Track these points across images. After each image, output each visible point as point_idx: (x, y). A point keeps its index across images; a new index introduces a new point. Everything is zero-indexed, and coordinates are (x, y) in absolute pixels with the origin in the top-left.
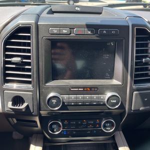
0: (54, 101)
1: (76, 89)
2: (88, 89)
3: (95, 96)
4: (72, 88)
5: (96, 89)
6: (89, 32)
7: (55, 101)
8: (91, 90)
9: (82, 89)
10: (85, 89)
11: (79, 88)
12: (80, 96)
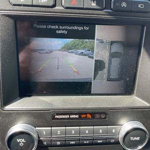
0: (21, 141)
1: (64, 117)
2: (89, 116)
3: (100, 129)
4: (58, 114)
5: (103, 116)
6: (94, 5)
7: (23, 140)
8: (93, 117)
9: (77, 116)
10: (83, 116)
11: (70, 114)
12: (73, 130)
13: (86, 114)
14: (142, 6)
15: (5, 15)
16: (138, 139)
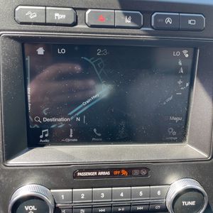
0: (30, 208)
1: (90, 174)
2: (124, 172)
3: (141, 191)
4: (81, 171)
5: (144, 173)
6: (128, 21)
7: (33, 208)
8: (130, 174)
9: (108, 173)
10: (116, 173)
11: (98, 170)
12: (103, 192)
13: (120, 169)
14: (192, 22)
15: (9, 37)
16: (193, 203)
